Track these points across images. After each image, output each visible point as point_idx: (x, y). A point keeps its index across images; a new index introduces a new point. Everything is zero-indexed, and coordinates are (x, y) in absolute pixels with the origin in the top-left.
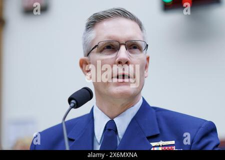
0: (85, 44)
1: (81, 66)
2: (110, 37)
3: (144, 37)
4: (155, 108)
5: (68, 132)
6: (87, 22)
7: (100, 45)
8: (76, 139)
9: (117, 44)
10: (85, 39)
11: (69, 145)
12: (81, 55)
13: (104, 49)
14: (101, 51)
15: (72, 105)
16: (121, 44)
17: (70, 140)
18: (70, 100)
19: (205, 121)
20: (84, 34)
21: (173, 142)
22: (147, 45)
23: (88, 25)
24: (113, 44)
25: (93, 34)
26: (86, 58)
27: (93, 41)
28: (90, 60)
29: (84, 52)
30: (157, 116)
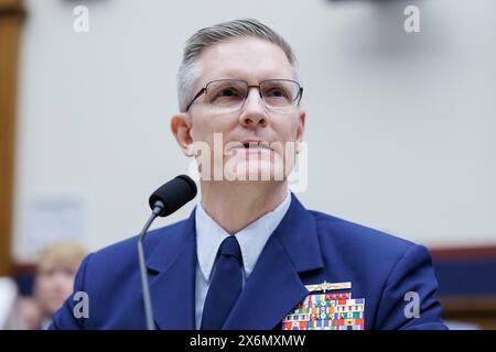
0: (182, 88)
1: (175, 130)
2: (229, 74)
3: (295, 75)
4: (315, 214)
5: (146, 257)
6: (186, 45)
7: (211, 88)
8: (162, 271)
9: (243, 85)
10: (181, 79)
11: (149, 281)
12: (175, 110)
13: (218, 95)
15: (157, 210)
16: (250, 87)
17: (151, 272)
18: (153, 200)
19: (411, 244)
20: (181, 69)
21: (348, 285)
22: (301, 90)
23: (189, 52)
24: (235, 87)
25: (197, 69)
26: (184, 115)
27: (198, 81)
28: (190, 118)
29: (180, 102)
30: (318, 229)
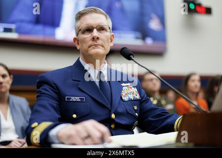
13: (85, 31)
14: (83, 33)
16: (94, 28)
